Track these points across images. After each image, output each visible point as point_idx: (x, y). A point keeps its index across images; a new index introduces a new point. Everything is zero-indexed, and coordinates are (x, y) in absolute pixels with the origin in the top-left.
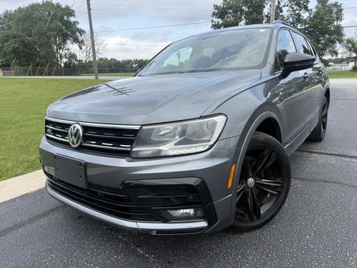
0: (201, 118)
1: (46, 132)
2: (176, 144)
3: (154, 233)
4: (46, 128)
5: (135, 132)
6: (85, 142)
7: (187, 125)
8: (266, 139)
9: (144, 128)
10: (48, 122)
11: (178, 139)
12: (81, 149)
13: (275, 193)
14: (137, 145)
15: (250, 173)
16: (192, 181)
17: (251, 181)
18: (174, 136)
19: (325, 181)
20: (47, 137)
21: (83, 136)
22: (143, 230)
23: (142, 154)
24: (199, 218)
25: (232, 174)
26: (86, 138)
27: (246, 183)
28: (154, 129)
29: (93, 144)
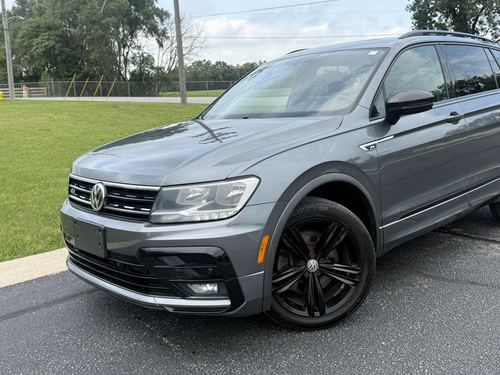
0: (227, 179)
1: (70, 193)
2: (199, 210)
3: (171, 310)
4: (70, 188)
5: (154, 194)
6: (107, 204)
7: (216, 187)
8: (330, 208)
9: (164, 189)
10: (72, 181)
11: (204, 203)
12: (103, 212)
13: (351, 283)
14: (157, 209)
15: (312, 253)
16: (211, 251)
17: (313, 264)
18: (200, 201)
19: (473, 283)
20: (71, 199)
21: (106, 197)
22: (161, 306)
23: (164, 220)
24: (222, 295)
25: (263, 247)
26: (109, 201)
27: (306, 265)
28: (178, 191)
29: (115, 208)
